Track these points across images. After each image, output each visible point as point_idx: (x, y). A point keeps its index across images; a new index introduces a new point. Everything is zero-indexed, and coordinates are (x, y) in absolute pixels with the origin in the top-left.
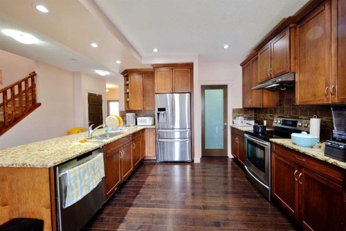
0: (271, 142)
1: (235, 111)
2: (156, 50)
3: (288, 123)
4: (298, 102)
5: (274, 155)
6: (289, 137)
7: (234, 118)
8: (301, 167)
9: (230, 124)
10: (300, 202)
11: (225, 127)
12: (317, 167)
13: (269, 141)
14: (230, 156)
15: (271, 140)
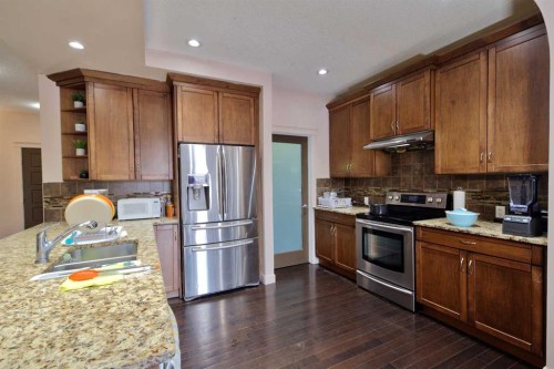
0: (415, 227)
1: (320, 182)
2: (194, 43)
3: (411, 198)
4: (439, 171)
5: (420, 245)
6: (444, 216)
7: (321, 194)
8: (469, 253)
9: (312, 205)
10: (470, 298)
11: (305, 212)
12: (496, 249)
13: (410, 225)
14: (314, 260)
15: (416, 223)
